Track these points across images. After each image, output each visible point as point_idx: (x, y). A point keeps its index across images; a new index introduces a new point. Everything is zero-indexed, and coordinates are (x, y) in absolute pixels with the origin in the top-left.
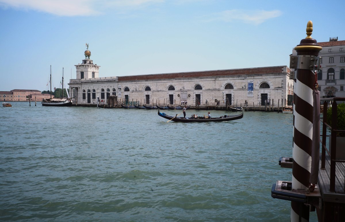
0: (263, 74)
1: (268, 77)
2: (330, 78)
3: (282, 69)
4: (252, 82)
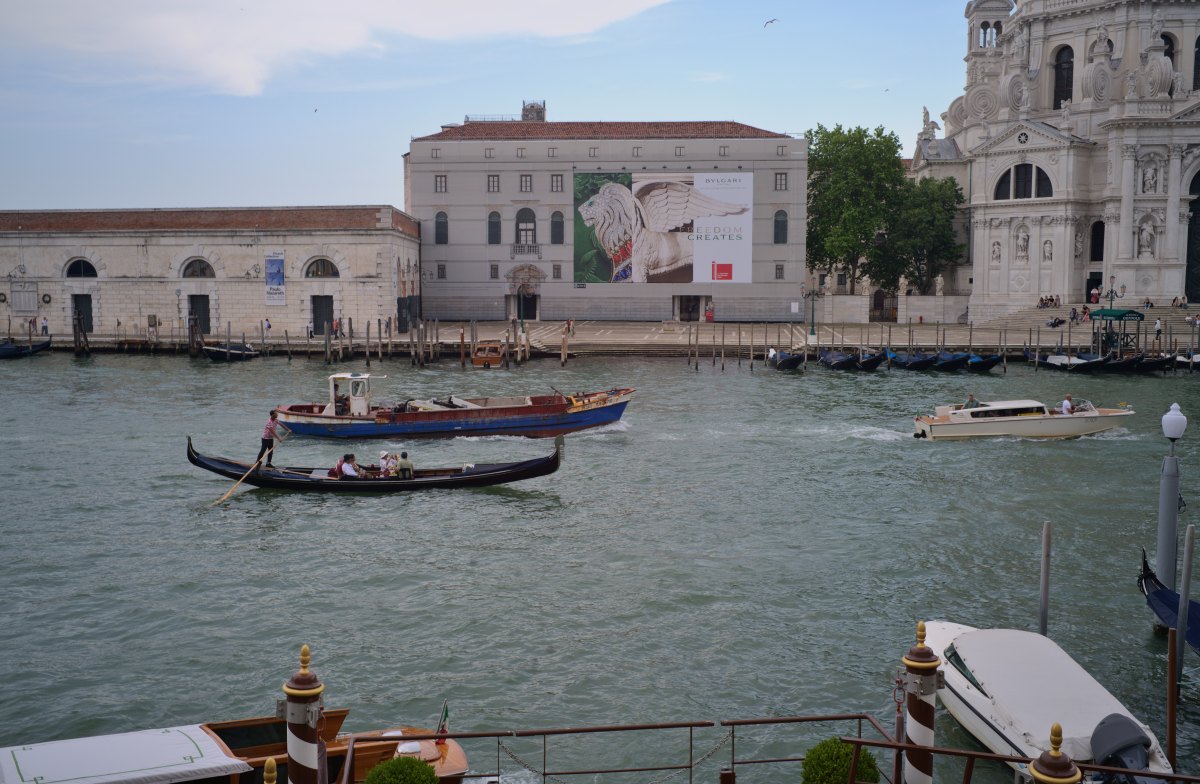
0: (315, 231)
1: (333, 239)
2: (523, 239)
3: (378, 215)
4: (281, 257)
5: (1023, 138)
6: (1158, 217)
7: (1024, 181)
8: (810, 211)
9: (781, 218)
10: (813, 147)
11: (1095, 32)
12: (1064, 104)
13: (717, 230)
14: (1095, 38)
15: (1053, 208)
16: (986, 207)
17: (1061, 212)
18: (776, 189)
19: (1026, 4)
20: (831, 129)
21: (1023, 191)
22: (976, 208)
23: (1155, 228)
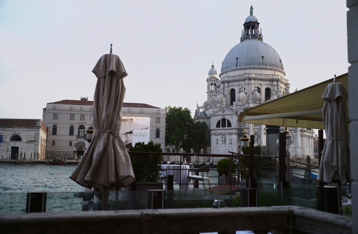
0: (15, 126)
1: (20, 129)
2: (80, 134)
3: (36, 122)
4: (2, 134)
5: (223, 111)
6: (259, 133)
7: (224, 123)
8: (166, 129)
9: (158, 131)
10: (167, 112)
11: (241, 85)
12: (234, 103)
13: (139, 133)
14: (241, 87)
15: (232, 130)
16: (214, 130)
17: (234, 131)
18: (157, 122)
19: (223, 78)
20: (172, 107)
21: (224, 126)
22: (211, 130)
23: (258, 136)
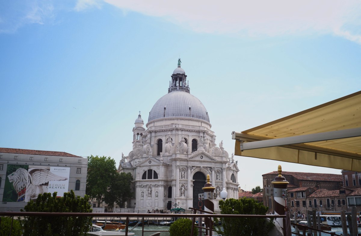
5: (150, 162)
6: (186, 185)
7: (150, 174)
8: (87, 181)
9: (78, 182)
10: (89, 162)
11: (168, 136)
12: (161, 153)
13: (57, 185)
14: (168, 137)
15: (158, 182)
16: (140, 181)
17: (161, 183)
18: (77, 173)
19: (150, 127)
20: (95, 156)
21: (150, 177)
22: (137, 182)
23: (185, 188)
